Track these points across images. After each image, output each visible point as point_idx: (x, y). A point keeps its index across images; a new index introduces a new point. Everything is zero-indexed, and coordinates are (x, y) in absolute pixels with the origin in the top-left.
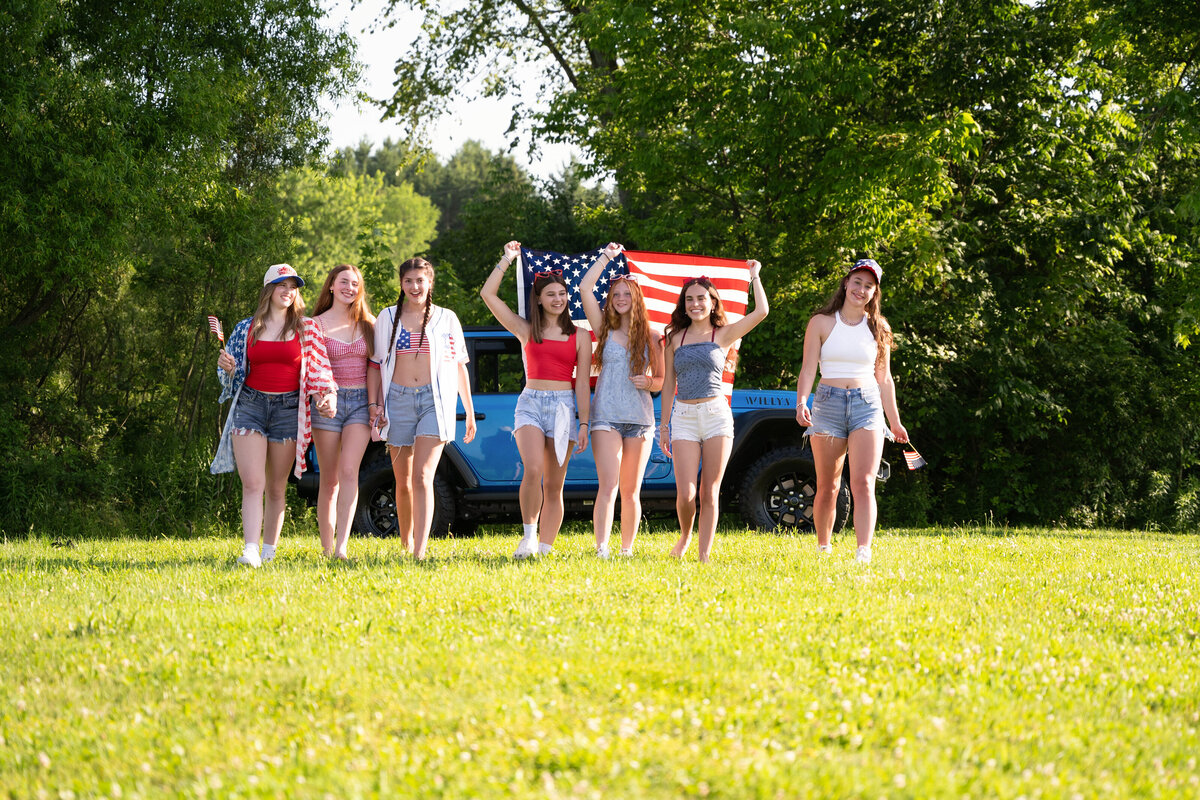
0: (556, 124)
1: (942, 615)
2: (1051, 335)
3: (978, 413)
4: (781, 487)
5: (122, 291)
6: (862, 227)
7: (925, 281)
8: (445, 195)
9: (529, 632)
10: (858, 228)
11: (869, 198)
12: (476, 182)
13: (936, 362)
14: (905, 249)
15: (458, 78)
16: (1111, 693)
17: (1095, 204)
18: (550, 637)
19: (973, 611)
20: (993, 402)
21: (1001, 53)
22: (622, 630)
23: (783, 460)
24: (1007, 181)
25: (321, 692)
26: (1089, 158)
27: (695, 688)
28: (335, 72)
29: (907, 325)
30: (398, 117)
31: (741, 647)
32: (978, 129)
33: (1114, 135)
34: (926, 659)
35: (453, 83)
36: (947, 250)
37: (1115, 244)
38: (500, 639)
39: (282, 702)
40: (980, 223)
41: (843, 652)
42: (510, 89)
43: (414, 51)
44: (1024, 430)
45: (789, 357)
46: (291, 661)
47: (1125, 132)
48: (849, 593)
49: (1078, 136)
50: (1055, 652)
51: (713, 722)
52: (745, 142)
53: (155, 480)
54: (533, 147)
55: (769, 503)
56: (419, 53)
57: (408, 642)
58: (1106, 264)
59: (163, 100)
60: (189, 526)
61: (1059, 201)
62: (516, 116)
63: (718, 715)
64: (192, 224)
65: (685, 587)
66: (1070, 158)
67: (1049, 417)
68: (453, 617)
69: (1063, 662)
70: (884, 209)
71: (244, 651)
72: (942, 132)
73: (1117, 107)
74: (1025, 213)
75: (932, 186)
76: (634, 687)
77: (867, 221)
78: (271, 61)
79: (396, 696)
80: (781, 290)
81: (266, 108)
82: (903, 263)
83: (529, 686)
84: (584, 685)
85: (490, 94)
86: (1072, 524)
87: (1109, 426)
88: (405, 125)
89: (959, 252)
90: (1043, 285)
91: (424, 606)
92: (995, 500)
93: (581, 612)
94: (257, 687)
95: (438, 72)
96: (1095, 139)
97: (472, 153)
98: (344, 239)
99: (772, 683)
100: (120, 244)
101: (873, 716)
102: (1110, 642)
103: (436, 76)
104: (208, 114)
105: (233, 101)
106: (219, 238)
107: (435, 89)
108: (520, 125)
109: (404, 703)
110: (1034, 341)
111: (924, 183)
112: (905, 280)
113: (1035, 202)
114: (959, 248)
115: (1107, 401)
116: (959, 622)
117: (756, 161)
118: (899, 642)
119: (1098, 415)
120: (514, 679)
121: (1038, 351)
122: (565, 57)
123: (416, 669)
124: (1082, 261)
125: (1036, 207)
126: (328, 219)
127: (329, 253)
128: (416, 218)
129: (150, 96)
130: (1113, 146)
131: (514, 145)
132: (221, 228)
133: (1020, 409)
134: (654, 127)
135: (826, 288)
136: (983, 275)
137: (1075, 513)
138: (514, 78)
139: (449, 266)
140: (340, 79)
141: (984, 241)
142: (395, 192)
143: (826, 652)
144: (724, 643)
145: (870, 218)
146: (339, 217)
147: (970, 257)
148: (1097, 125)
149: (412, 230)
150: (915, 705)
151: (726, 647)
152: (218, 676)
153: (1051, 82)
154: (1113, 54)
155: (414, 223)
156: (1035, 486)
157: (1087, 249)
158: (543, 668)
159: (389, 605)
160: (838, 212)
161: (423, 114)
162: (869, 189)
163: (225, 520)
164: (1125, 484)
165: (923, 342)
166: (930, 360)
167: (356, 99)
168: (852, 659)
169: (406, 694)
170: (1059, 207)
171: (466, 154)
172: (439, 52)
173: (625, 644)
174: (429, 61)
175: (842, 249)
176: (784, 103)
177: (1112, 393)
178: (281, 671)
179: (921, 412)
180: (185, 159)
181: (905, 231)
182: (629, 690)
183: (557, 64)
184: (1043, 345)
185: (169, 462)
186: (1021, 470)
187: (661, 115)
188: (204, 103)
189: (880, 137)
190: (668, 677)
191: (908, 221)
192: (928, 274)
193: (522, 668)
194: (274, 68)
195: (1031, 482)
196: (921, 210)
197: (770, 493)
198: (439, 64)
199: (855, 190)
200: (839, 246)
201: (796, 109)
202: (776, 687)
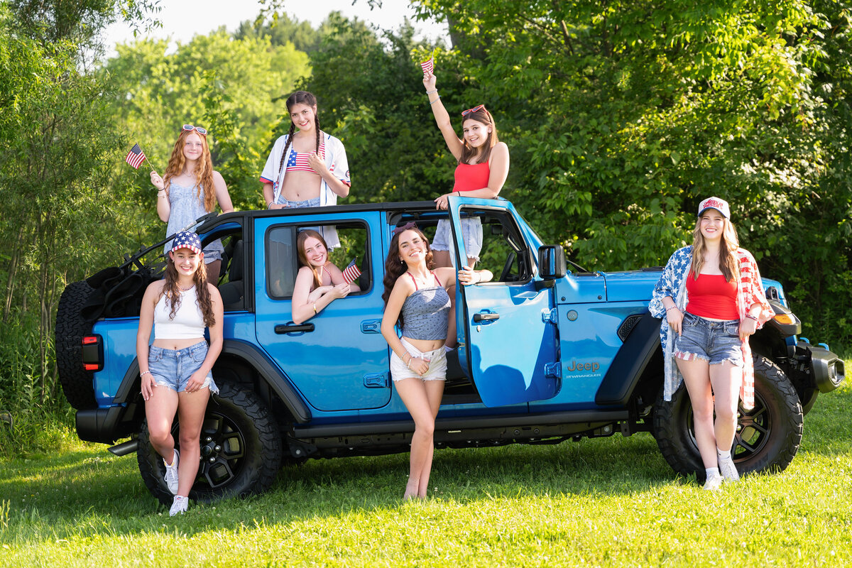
13: (780, 188)
70: (735, 37)
75: (785, 10)
126: (232, 72)
142: (282, 50)
146: (239, 69)
165: (765, 169)
166: (773, 187)
171: (331, 20)
192: (784, 102)
196: (774, 37)
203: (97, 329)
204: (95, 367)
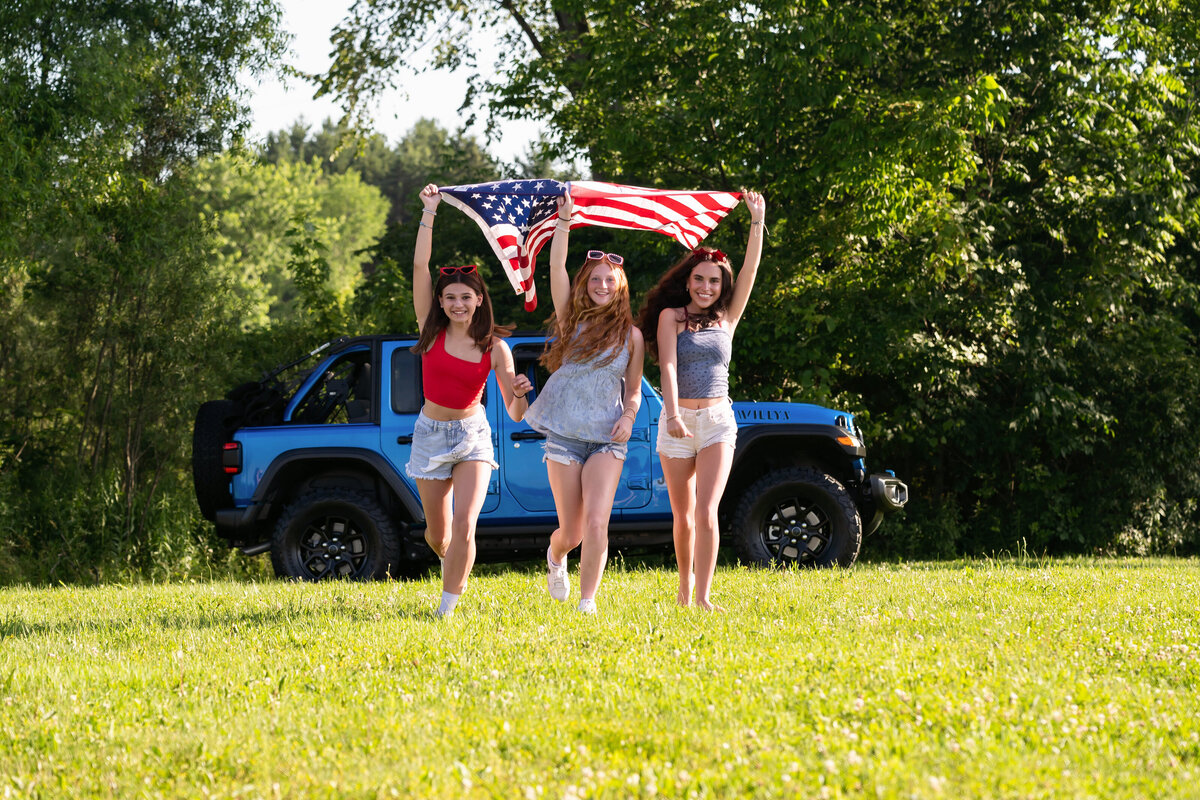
0: (516, 97)
1: (955, 658)
2: (1095, 333)
3: (1013, 425)
4: (780, 515)
5: (17, 302)
6: (873, 211)
7: (947, 272)
8: (395, 183)
9: (469, 688)
10: (869, 212)
11: (881, 177)
12: (431, 168)
13: (963, 366)
14: (924, 235)
15: (404, 47)
16: (1138, 744)
17: (1141, 181)
18: (492, 693)
19: (991, 653)
20: (1029, 412)
21: (1028, 8)
22: (579, 683)
23: (782, 483)
24: (1041, 155)
25: (219, 761)
26: (1134, 129)
27: (657, 749)
28: (256, 43)
29: (929, 324)
30: (335, 93)
31: (715, 701)
32: (1004, 95)
33: (1161, 101)
34: (929, 710)
35: (397, 52)
36: (973, 236)
37: (1164, 226)
38: (435, 696)
39: (174, 773)
40: (1011, 204)
41: (834, 705)
42: (464, 59)
43: (352, 17)
44: (1065, 444)
45: (792, 363)
46: (188, 725)
47: (1172, 98)
48: (848, 636)
49: (1120, 102)
50: (1080, 698)
51: (675, 788)
52: (735, 114)
53: (55, 520)
54: (491, 125)
55: (766, 534)
56: (358, 19)
57: (325, 702)
58: (1156, 250)
59: (60, 80)
60: (95, 572)
61: (1101, 178)
62: (471, 90)
63: (680, 780)
64: (93, 223)
65: (658, 633)
66: (1112, 129)
67: (1094, 429)
68: (382, 672)
69: (1088, 708)
70: (898, 189)
71: (134, 714)
72: (963, 99)
73: (1163, 69)
74: (1062, 193)
75: (952, 162)
76: (585, 750)
77: (879, 203)
78: (183, 33)
79: (305, 764)
80: (781, 285)
81: (177, 87)
82: (921, 252)
83: (462, 751)
84: (527, 748)
85: (440, 65)
86: (1123, 551)
87: (1162, 438)
88: (343, 101)
89: (987, 237)
90: (1085, 274)
91: (349, 660)
92: (1034, 527)
93: (532, 664)
94: (147, 756)
95: (380, 40)
96: (1140, 107)
97: (426, 132)
98: (277, 237)
99: (749, 742)
100: (10, 247)
101: (862, 778)
102: (1144, 686)
103: (378, 45)
104: (110, 96)
105: (139, 79)
106: (124, 239)
107: (377, 61)
108: (476, 100)
109: (316, 772)
110: (1075, 340)
111: (944, 159)
112: (925, 271)
113: (1073, 179)
114: (987, 232)
115: (1160, 409)
116: (973, 667)
117: (750, 136)
118: (899, 691)
119: (1150, 425)
120: (445, 742)
121: (1079, 352)
122: (527, 20)
123: (333, 733)
124: (1128, 248)
125: (1074, 185)
126: (259, 216)
127: (261, 254)
128: (362, 211)
129: (44, 76)
130: (1160, 115)
131: (470, 123)
132: (126, 226)
133: (1060, 419)
134: (629, 98)
135: (834, 282)
136: (1016, 264)
137: (1124, 538)
138: (469, 45)
139: (394, 264)
140: (262, 50)
141: (1017, 225)
142: (338, 181)
143: (815, 704)
144: (695, 697)
145: (882, 199)
146: (271, 211)
147: (1000, 244)
148: (1141, 89)
149: (358, 225)
150: (911, 764)
151: (697, 701)
152: (102, 744)
153: (1087, 42)
154: (1156, 10)
155: (361, 217)
156: (1079, 509)
157: (1134, 234)
158: (480, 730)
159: (308, 660)
160: (845, 193)
161: (364, 89)
162: (880, 166)
163: (136, 565)
164: (1182, 506)
165: (948, 343)
166: (957, 365)
167: (282, 73)
168: (844, 713)
169: (317, 762)
170: (1102, 185)
171: (419, 136)
172: (381, 17)
173: (580, 700)
174: (369, 28)
175: (852, 237)
176: (779, 69)
177: (1165, 399)
178: (176, 736)
179: (947, 426)
180: (84, 148)
181: (924, 215)
182: (579, 753)
183: (519, 29)
184: (1085, 344)
185: (71, 499)
186: (1063, 490)
187: (637, 85)
188: (105, 83)
189: (891, 106)
190: (627, 737)
191: (926, 203)
192: (951, 264)
193: (455, 730)
194: (186, 40)
195: (1074, 504)
196: (940, 190)
197: (769, 522)
198: (381, 30)
199: (864, 167)
200: (848, 233)
201: (794, 74)
202: (752, 747)
203: (238, 437)
204: (235, 470)
